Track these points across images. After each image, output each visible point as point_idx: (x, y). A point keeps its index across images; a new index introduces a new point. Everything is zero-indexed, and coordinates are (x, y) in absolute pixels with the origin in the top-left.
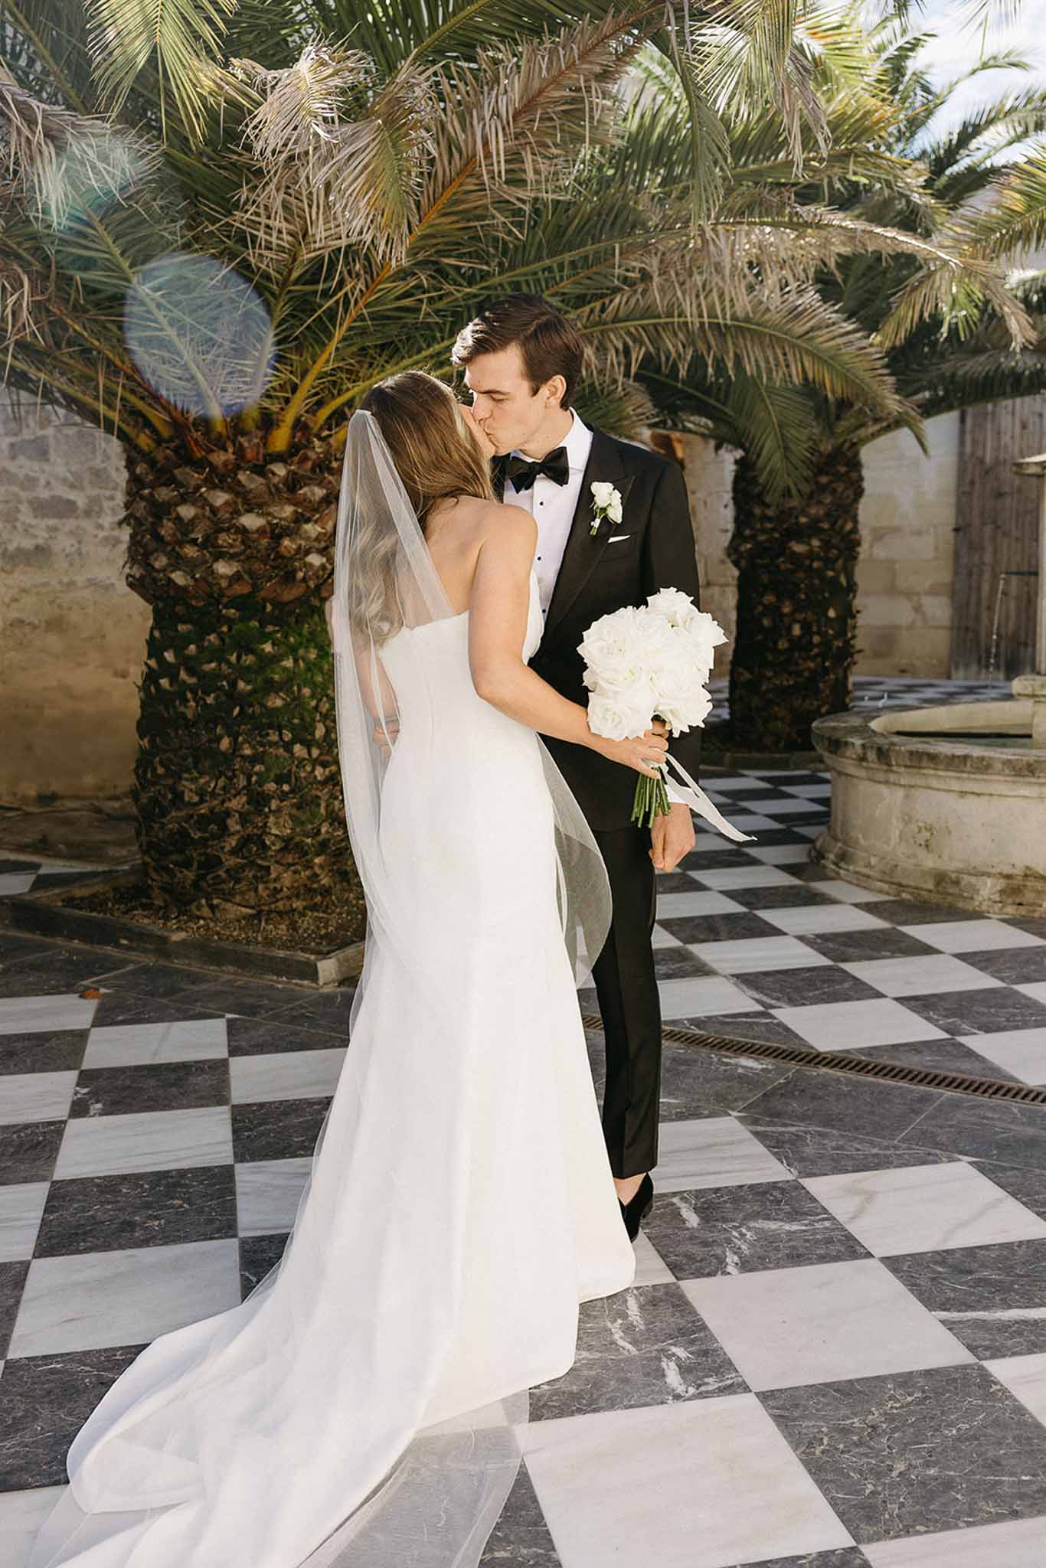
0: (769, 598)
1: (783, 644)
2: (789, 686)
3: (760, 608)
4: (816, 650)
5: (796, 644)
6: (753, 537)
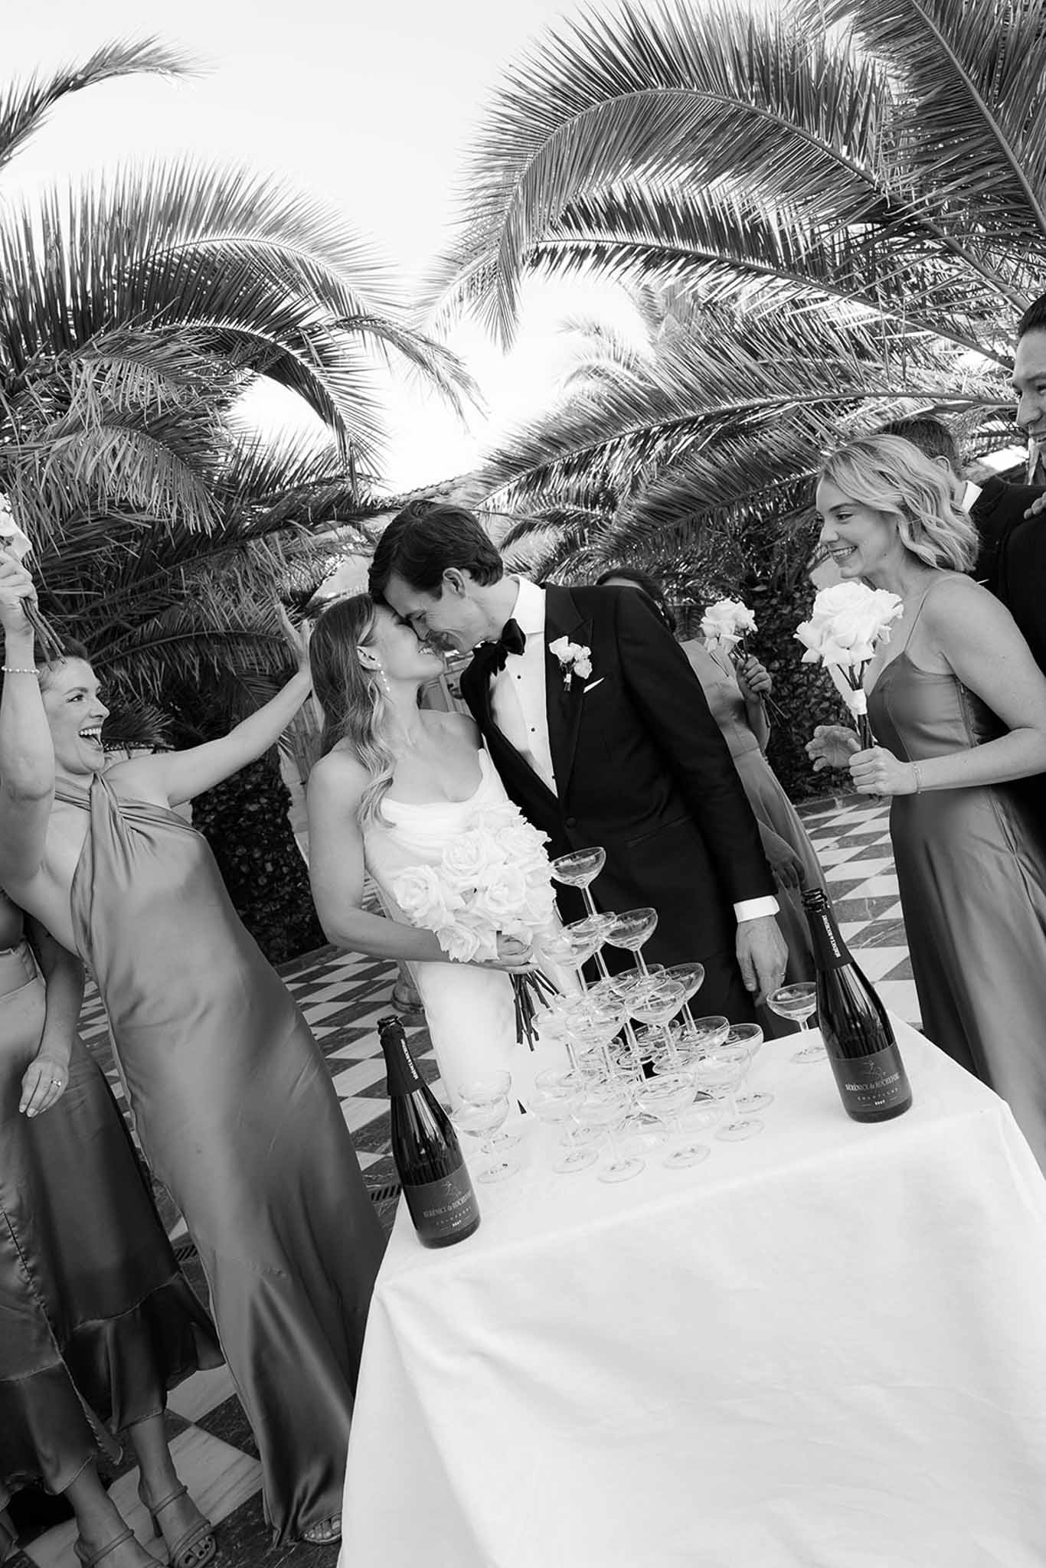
0: (241, 851)
1: (262, 881)
2: (277, 910)
3: (236, 859)
4: (288, 878)
5: (272, 878)
6: (214, 809)
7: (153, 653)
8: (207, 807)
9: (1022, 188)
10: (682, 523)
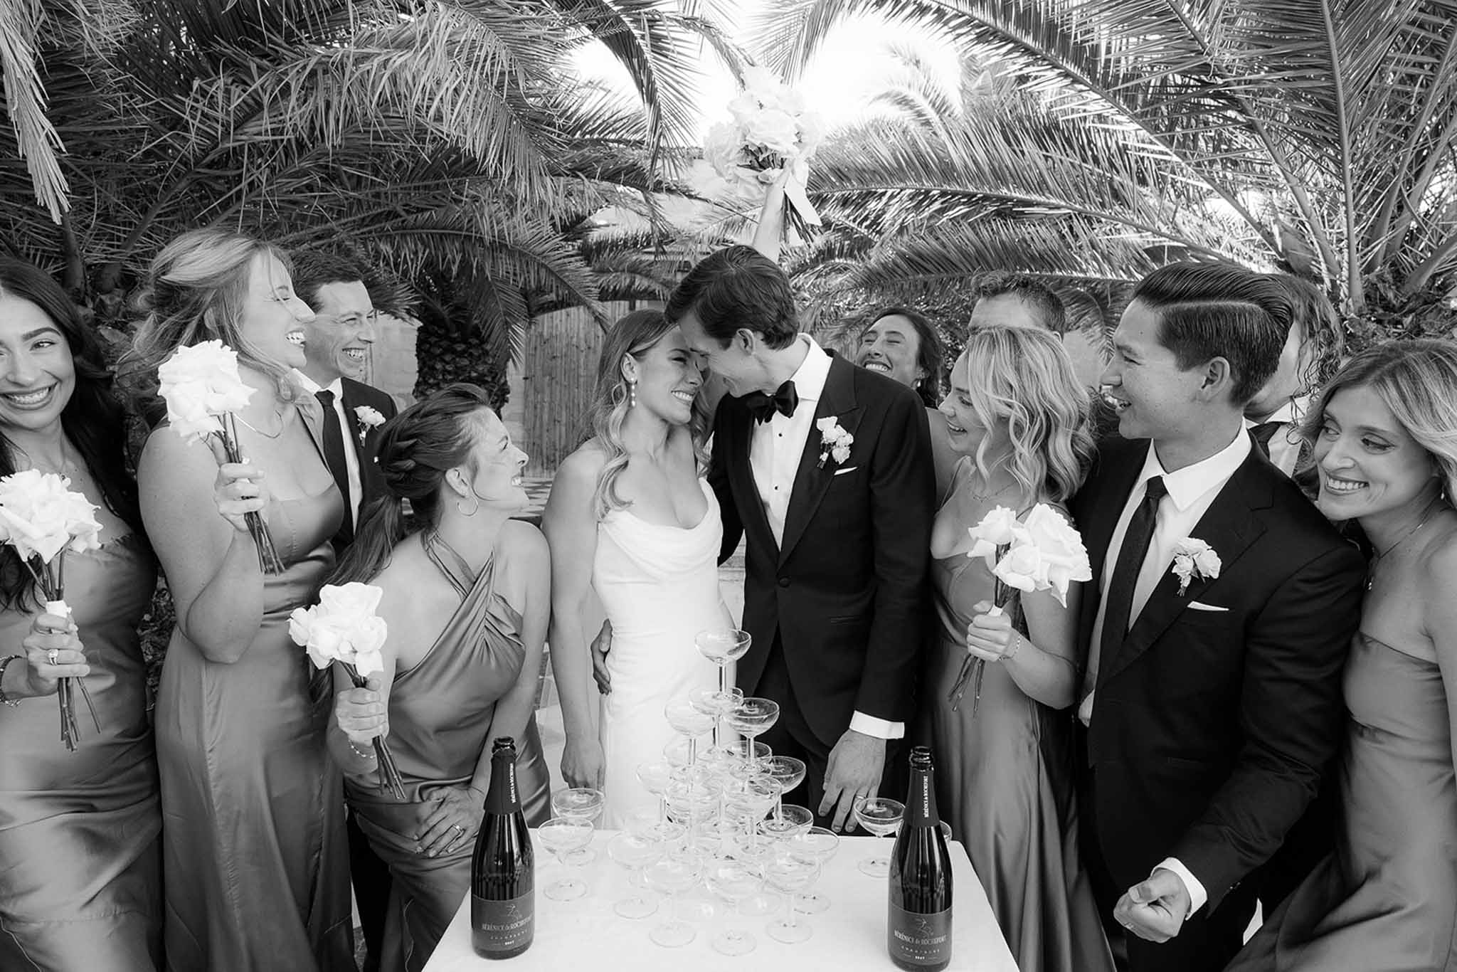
7: (421, 239)
8: (431, 381)
9: (1335, 97)
10: (932, 278)
